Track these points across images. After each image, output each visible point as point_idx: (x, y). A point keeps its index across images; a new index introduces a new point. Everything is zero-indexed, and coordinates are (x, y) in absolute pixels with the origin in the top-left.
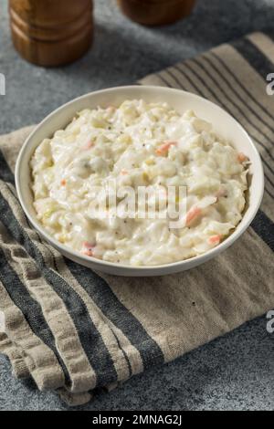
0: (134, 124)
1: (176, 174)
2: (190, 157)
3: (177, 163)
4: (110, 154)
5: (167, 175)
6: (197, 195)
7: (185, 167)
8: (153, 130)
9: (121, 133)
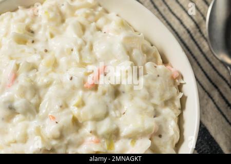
0: (59, 33)
1: (107, 115)
2: (121, 89)
3: (107, 98)
4: (35, 90)
5: (97, 119)
6: (130, 138)
7: (116, 101)
8: (80, 50)
9: (46, 51)
